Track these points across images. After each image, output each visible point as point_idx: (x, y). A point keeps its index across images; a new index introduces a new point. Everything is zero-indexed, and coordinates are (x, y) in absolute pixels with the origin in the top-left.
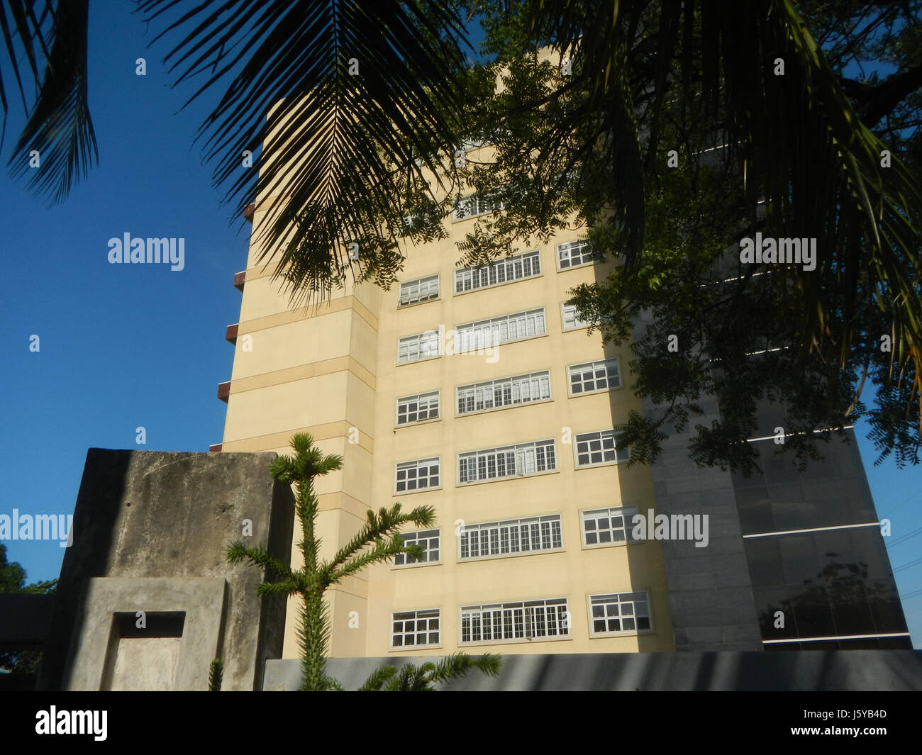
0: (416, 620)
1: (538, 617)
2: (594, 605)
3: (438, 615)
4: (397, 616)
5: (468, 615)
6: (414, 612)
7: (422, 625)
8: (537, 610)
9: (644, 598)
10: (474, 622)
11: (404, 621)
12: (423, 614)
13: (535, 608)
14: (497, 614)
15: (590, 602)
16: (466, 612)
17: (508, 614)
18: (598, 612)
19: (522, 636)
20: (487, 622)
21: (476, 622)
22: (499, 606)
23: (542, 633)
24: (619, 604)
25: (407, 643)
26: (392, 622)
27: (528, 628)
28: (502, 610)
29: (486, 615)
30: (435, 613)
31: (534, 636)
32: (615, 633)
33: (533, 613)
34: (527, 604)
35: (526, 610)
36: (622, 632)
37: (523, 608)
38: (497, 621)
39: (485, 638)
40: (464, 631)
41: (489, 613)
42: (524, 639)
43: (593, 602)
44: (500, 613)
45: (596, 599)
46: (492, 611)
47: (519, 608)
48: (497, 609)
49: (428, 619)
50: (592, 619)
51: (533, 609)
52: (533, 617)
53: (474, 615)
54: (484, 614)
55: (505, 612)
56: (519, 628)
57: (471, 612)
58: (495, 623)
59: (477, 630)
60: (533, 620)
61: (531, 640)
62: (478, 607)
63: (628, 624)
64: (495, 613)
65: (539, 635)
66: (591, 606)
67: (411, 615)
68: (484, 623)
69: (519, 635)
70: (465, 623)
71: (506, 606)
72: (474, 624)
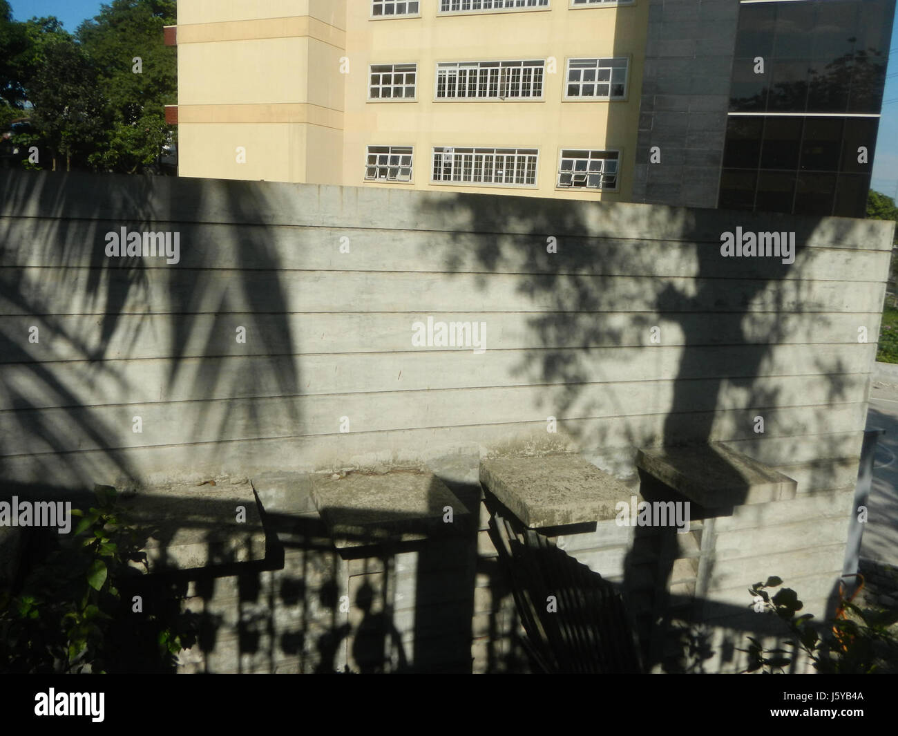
0: (393, 74)
1: (513, 78)
2: (572, 69)
3: (415, 70)
4: (374, 69)
5: (445, 72)
6: (392, 66)
7: (398, 79)
8: (514, 70)
9: (625, 65)
10: (450, 79)
11: (381, 74)
12: (400, 68)
13: (512, 68)
14: (473, 72)
15: (568, 66)
16: (443, 68)
17: (484, 72)
18: (574, 76)
19: (495, 95)
20: (462, 80)
21: (452, 80)
22: (476, 64)
23: (515, 94)
24: (597, 69)
25: (384, 96)
26: (370, 74)
27: (502, 87)
28: (479, 69)
29: (462, 73)
30: (412, 68)
31: (507, 96)
32: (588, 98)
33: (509, 74)
34: (505, 64)
35: (503, 71)
36: (595, 97)
37: (500, 68)
38: (473, 80)
39: (459, 95)
40: (439, 88)
41: (465, 71)
42: (497, 98)
43: (571, 66)
44: (476, 71)
45: (574, 63)
46: (468, 69)
47: (496, 68)
48: (473, 68)
49: (405, 74)
50: (567, 83)
51: (509, 69)
52: (508, 77)
53: (450, 72)
54: (461, 72)
55: (481, 71)
56: (493, 87)
57: (447, 69)
58: (470, 81)
59: (452, 87)
60: (508, 81)
61: (503, 100)
62: (455, 65)
63: (602, 91)
64: (471, 71)
65: (512, 95)
66: (568, 69)
67: (388, 69)
68: (460, 81)
69: (493, 94)
70: (442, 80)
71: (483, 65)
72: (450, 81)
